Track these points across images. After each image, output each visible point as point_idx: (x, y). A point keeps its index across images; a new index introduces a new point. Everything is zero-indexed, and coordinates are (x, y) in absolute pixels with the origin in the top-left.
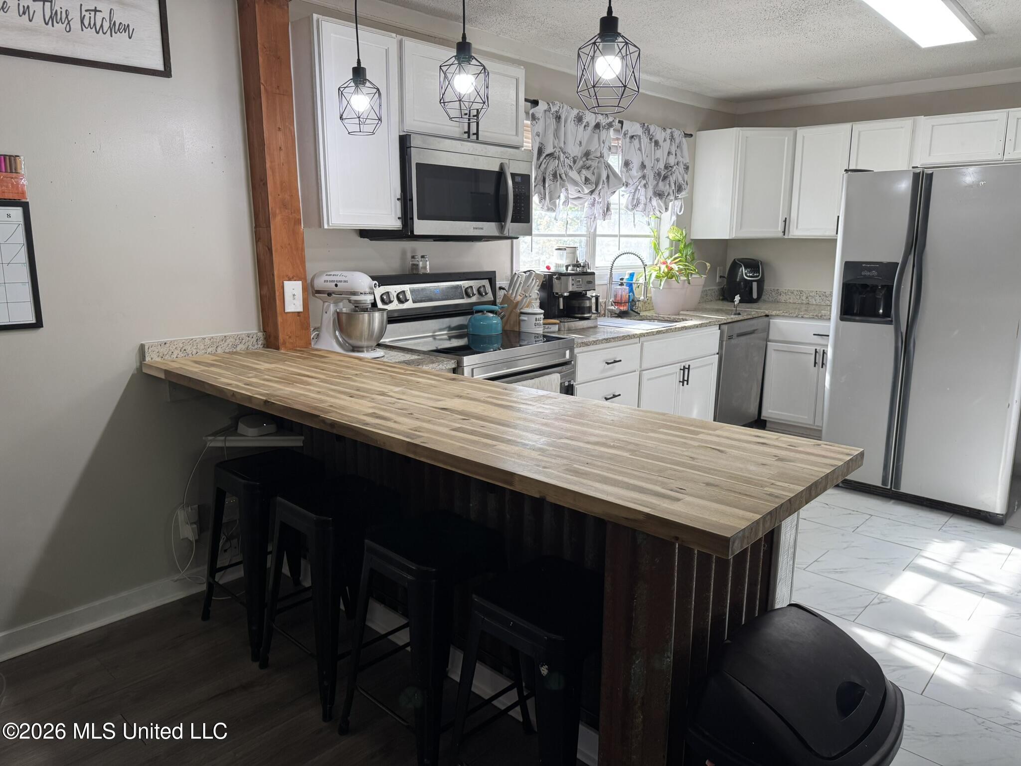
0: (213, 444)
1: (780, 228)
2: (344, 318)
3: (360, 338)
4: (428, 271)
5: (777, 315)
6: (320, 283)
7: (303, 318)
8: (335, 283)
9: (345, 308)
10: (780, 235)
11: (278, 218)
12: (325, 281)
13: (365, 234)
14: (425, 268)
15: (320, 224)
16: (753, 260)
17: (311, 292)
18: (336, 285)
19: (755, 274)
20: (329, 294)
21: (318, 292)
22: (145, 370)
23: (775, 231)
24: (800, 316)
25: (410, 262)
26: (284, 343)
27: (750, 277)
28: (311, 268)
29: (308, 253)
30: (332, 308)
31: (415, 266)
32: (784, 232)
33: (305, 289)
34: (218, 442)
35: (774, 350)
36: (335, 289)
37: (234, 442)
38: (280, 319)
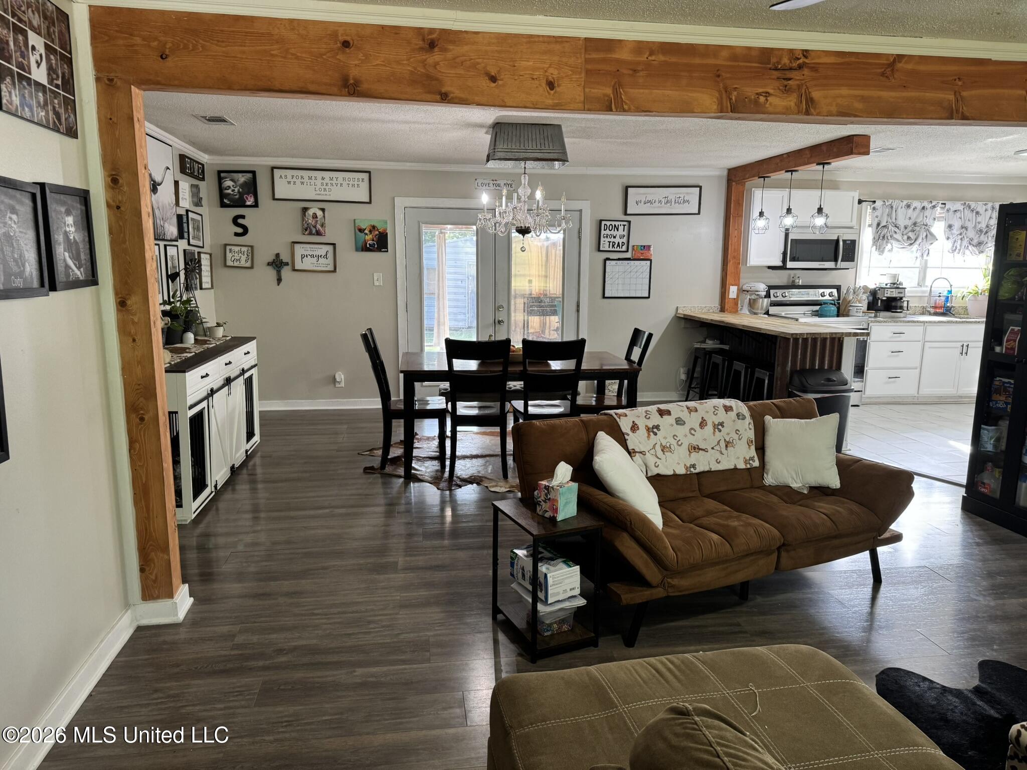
0: (695, 346)
2: (752, 301)
3: (758, 309)
4: (800, 284)
6: (745, 288)
7: (735, 301)
8: (751, 287)
9: (753, 297)
11: (731, 262)
12: (747, 286)
13: (770, 267)
14: (799, 282)
15: (746, 265)
17: (741, 291)
20: (748, 292)
21: (744, 291)
22: (678, 315)
25: (792, 279)
26: (727, 310)
28: (742, 281)
29: (741, 275)
30: (749, 297)
31: (793, 281)
33: (738, 289)
34: (697, 346)
36: (751, 290)
37: (703, 346)
38: (726, 301)
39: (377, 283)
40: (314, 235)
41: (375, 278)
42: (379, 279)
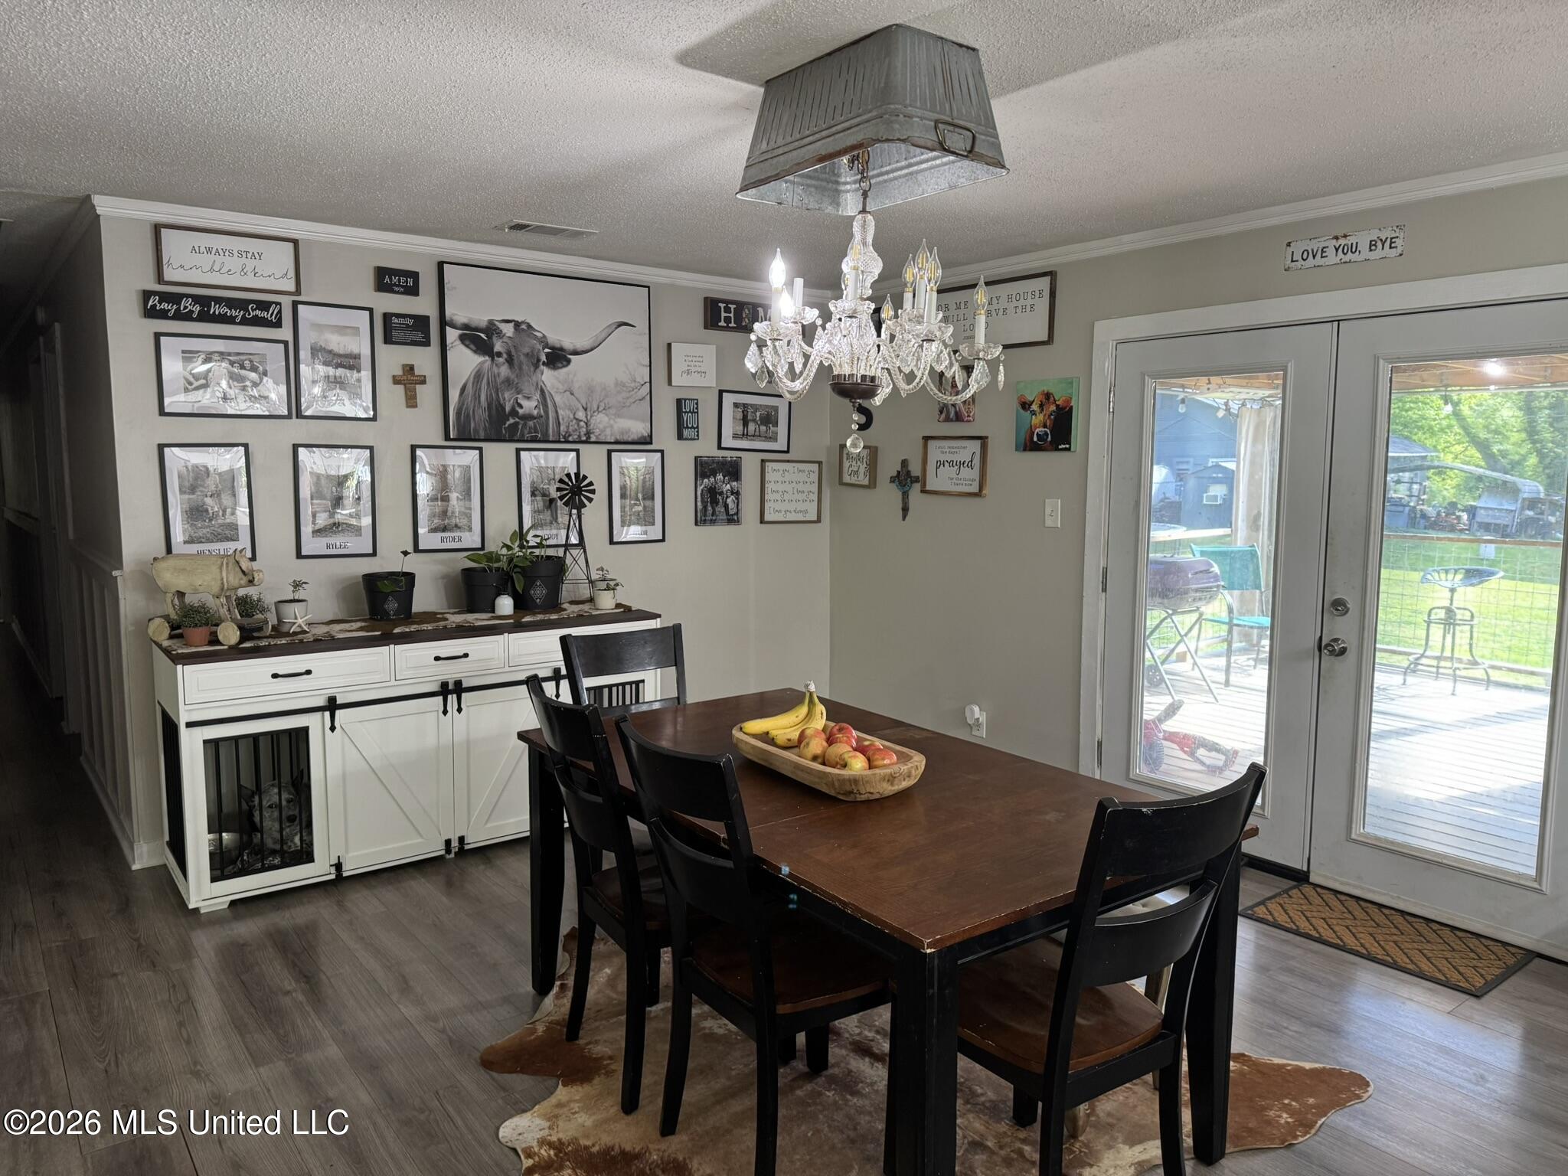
39: (1049, 522)
40: (952, 421)
41: (1048, 511)
42: (1054, 513)
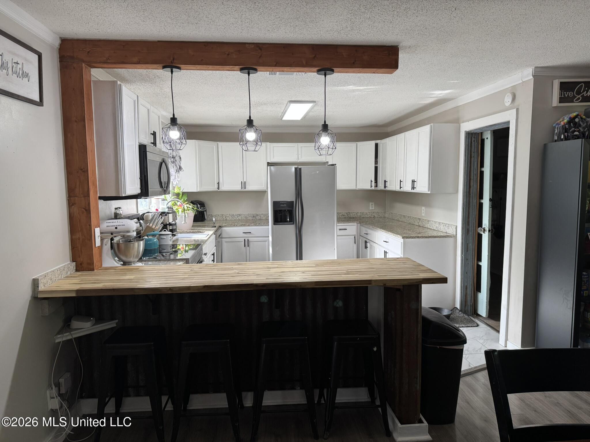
1: (216, 186)
5: (225, 226)
6: (103, 228)
7: (100, 250)
8: (115, 227)
10: (216, 189)
12: (107, 226)
15: (119, 194)
16: (201, 201)
18: (116, 228)
19: (204, 208)
20: (112, 234)
21: (103, 233)
22: (40, 296)
23: (214, 188)
24: (236, 225)
26: (95, 266)
27: (202, 209)
32: (218, 188)
33: (100, 232)
35: (225, 242)
36: (116, 230)
38: (94, 252)
